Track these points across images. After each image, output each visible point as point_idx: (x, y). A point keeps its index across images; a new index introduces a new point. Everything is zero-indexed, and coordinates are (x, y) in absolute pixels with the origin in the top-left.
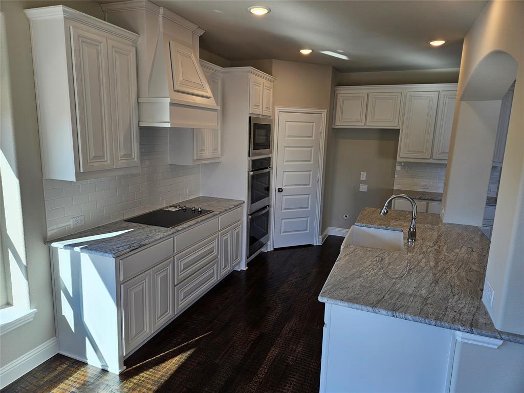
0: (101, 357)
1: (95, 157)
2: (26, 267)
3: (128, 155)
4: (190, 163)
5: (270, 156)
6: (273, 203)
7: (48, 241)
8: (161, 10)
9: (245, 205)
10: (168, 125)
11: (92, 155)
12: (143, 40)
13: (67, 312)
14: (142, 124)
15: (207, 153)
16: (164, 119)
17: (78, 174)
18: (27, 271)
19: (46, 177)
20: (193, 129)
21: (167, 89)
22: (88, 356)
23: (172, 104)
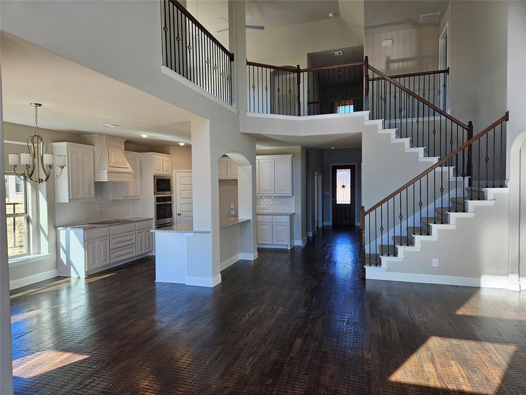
0: (77, 273)
1: (76, 194)
2: (48, 236)
3: (89, 193)
4: (121, 198)
5: (171, 195)
6: (175, 222)
7: (56, 228)
8: (104, 136)
9: (154, 220)
10: (106, 180)
11: (75, 193)
12: (96, 148)
13: (63, 256)
14: (95, 181)
15: (131, 194)
16: (105, 178)
17: (70, 200)
18: (48, 238)
19: (57, 202)
20: (122, 182)
21: (106, 167)
22: (71, 274)
23: (108, 172)
